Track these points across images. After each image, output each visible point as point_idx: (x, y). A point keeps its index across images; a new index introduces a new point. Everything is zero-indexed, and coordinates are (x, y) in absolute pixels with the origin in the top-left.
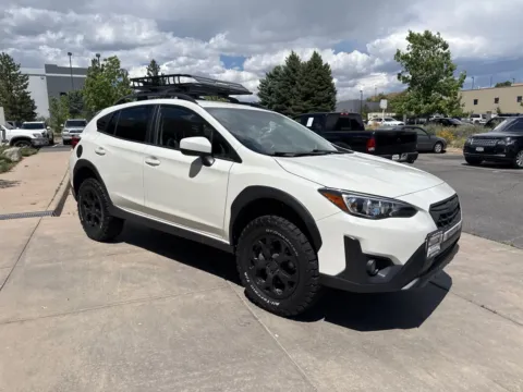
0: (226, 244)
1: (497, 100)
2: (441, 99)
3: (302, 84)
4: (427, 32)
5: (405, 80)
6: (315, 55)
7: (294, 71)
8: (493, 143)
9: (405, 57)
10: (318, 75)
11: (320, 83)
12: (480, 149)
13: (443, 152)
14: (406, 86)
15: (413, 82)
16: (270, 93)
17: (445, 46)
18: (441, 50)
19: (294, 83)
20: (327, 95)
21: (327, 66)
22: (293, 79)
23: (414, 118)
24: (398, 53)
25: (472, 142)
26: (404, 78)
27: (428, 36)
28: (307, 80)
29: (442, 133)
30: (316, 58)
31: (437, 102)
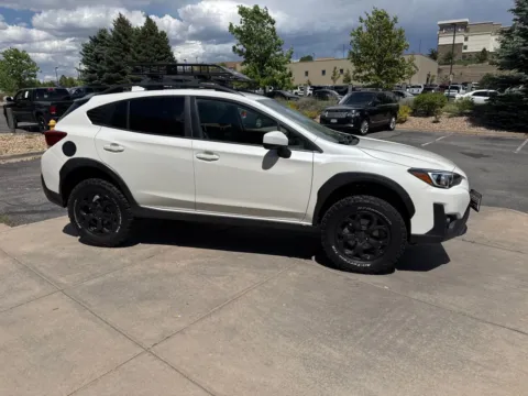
0: (308, 226)
1: (307, 73)
3: (139, 52)
4: (256, 7)
5: (240, 53)
6: (149, 21)
7: (126, 36)
8: (344, 115)
9: (238, 31)
10: (156, 43)
11: (158, 52)
12: (334, 121)
14: (242, 59)
15: (248, 55)
16: (98, 60)
17: (273, 22)
18: (269, 25)
19: (129, 51)
21: (163, 34)
22: (125, 45)
24: (231, 26)
25: (326, 114)
26: (239, 51)
27: (256, 11)
28: (144, 48)
30: (150, 24)
31: (273, 76)
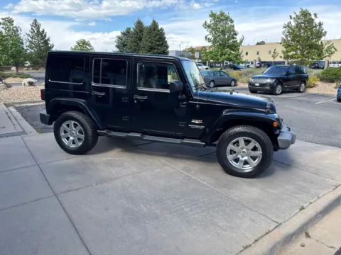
2: (230, 53)
3: (147, 40)
5: (209, 40)
6: (154, 22)
7: (141, 31)
8: (264, 81)
9: (209, 26)
10: (157, 35)
11: (158, 41)
12: (257, 85)
13: (235, 85)
14: (210, 44)
15: (214, 42)
16: (124, 45)
17: (232, 21)
18: (230, 23)
19: (141, 40)
20: (163, 49)
21: (162, 29)
22: (140, 37)
23: (213, 63)
24: (206, 23)
25: (252, 80)
26: (209, 39)
27: (222, 14)
28: (149, 38)
29: (233, 73)
30: (155, 24)
31: (229, 55)
